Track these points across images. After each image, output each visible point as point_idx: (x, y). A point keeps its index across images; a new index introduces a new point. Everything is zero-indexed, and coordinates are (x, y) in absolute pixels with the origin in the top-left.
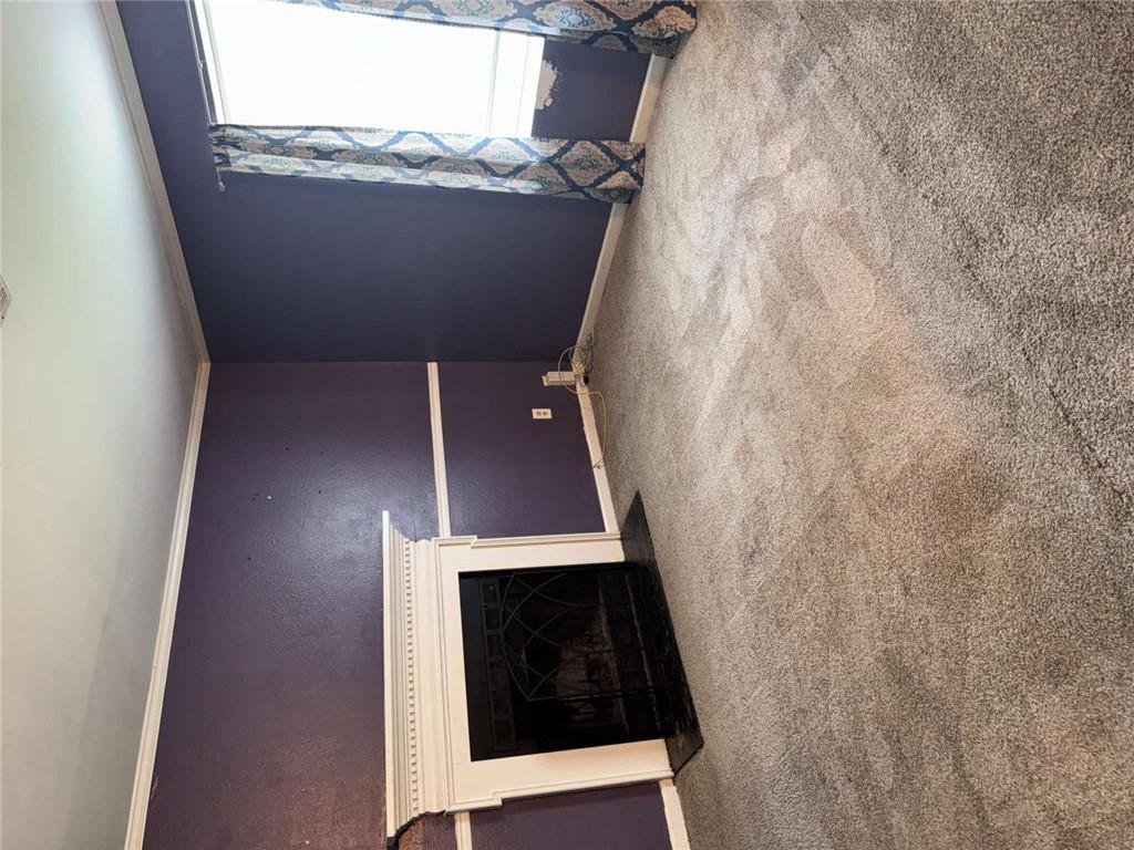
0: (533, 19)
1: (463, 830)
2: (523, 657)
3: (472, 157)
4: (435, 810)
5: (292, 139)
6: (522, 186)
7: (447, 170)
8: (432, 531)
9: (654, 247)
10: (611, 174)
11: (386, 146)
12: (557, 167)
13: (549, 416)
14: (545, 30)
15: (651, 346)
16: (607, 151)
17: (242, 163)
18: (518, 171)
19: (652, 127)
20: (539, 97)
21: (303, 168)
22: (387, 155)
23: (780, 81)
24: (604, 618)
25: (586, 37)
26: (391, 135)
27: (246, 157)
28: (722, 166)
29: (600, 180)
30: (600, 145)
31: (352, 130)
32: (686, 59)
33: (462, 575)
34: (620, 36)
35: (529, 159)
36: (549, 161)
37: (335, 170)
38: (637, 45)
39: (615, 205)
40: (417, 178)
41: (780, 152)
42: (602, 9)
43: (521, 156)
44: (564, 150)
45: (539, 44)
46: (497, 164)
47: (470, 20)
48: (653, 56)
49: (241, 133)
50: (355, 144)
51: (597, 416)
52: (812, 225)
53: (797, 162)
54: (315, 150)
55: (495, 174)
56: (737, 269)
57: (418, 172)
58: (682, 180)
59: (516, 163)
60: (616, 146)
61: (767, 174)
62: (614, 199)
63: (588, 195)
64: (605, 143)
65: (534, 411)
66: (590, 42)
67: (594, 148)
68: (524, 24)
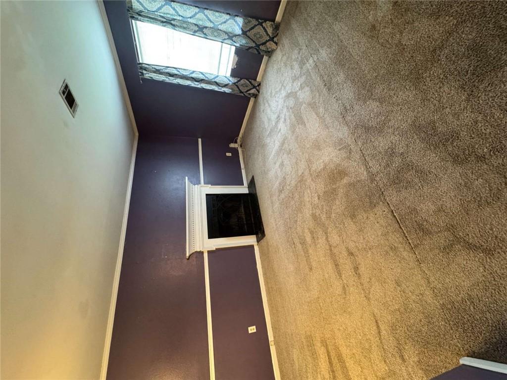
0: (232, 40)
1: (206, 256)
2: (222, 215)
3: (213, 80)
4: (199, 250)
5: (162, 70)
6: (227, 90)
7: (206, 83)
8: (199, 183)
9: (262, 110)
10: (251, 89)
11: (189, 75)
12: (237, 85)
13: (231, 155)
14: (235, 44)
15: (259, 137)
16: (250, 82)
17: (148, 75)
18: (226, 86)
19: (263, 77)
20: (233, 65)
21: (165, 79)
22: (189, 77)
23: (299, 65)
24: (242, 206)
25: (247, 48)
26: (191, 72)
27: (148, 74)
28: (281, 88)
29: (248, 91)
30: (248, 81)
31: (180, 69)
32: (274, 58)
33: (207, 195)
34: (256, 49)
35: (229, 82)
36: (235, 83)
37: (174, 80)
38: (260, 52)
39: (252, 98)
40: (198, 85)
41: (297, 85)
42: (252, 40)
43: (227, 81)
44: (239, 81)
45: (233, 48)
46: (220, 83)
47: (214, 39)
48: (265, 56)
49: (147, 66)
50: (180, 73)
51: (243, 155)
52: (304, 105)
53: (301, 88)
54: (169, 74)
55: (219, 86)
56: (283, 116)
57: (198, 83)
58: (270, 92)
59: (225, 83)
60: (253, 82)
61: (293, 91)
62: (252, 96)
63: (244, 94)
64: (250, 80)
65: (227, 154)
66: (247, 50)
67: (247, 81)
68: (229, 42)
